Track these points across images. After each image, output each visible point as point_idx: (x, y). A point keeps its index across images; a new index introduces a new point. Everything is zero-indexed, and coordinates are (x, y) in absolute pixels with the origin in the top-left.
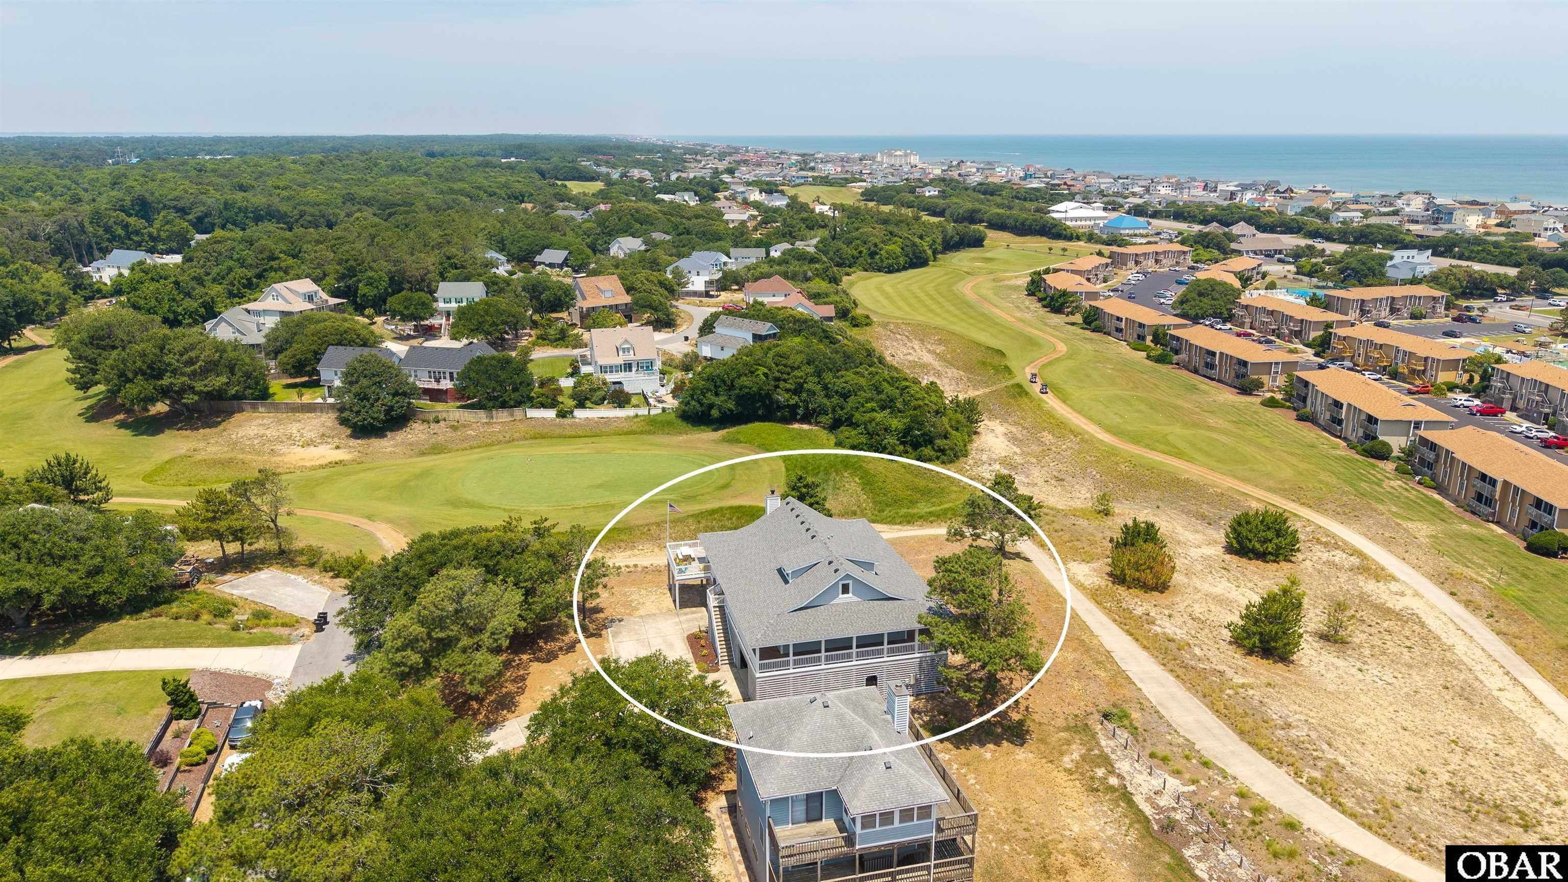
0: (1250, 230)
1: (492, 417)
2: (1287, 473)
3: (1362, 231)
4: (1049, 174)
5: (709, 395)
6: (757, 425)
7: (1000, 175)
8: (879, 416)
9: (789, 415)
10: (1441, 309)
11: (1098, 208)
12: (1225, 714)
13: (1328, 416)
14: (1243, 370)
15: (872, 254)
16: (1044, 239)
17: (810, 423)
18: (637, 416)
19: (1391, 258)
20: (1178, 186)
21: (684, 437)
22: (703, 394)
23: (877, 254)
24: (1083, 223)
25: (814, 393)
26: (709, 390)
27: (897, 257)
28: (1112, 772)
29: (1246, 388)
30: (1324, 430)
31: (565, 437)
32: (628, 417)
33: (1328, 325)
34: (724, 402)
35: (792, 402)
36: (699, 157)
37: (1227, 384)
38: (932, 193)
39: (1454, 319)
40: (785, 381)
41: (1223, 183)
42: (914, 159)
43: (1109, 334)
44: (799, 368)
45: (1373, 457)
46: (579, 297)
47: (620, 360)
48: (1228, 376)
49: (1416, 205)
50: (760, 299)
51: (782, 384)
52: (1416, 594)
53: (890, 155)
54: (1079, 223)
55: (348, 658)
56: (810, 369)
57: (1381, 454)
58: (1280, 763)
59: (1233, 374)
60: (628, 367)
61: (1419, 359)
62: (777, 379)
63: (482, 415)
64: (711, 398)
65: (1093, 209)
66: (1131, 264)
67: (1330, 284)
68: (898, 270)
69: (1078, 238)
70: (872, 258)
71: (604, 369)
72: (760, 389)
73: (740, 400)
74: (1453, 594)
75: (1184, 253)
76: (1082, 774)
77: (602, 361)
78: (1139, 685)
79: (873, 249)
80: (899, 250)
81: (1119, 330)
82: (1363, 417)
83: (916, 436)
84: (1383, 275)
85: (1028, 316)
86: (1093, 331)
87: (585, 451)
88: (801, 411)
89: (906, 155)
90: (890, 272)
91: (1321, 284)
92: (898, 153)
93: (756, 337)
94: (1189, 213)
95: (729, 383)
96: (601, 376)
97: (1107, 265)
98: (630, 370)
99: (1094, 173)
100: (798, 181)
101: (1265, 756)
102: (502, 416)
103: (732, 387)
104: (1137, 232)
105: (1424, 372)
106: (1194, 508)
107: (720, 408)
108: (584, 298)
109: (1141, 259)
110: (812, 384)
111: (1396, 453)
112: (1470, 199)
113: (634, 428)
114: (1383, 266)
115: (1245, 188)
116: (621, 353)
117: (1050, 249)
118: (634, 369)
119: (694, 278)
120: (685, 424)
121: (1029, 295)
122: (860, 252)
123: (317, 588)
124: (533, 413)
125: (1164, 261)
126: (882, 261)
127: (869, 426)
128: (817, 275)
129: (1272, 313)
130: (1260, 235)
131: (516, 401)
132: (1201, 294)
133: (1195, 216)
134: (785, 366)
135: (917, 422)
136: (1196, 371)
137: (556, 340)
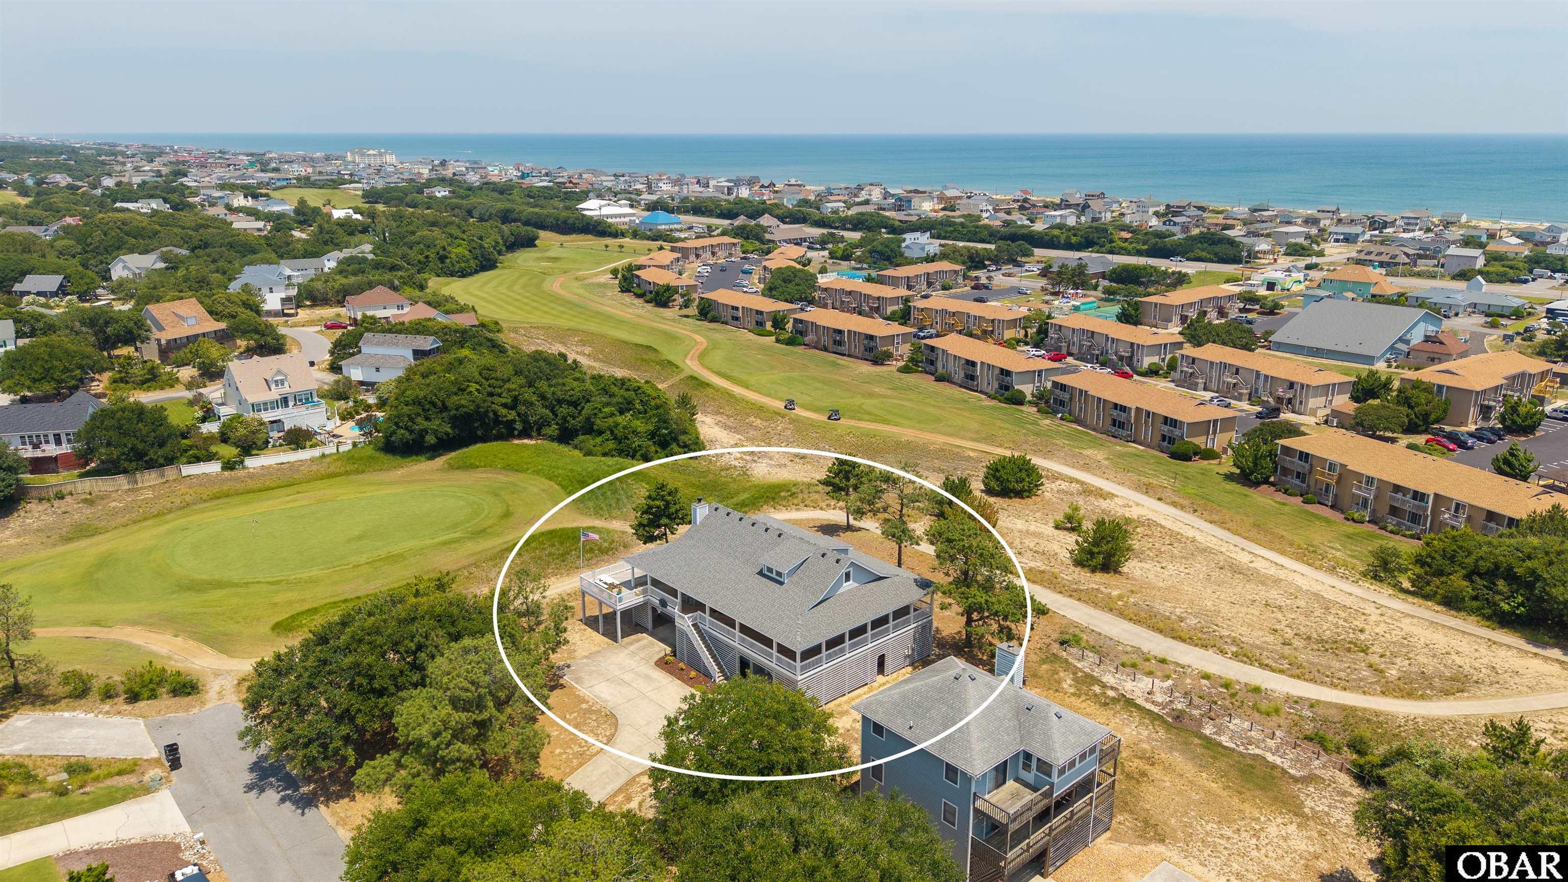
0: (774, 222)
1: (136, 482)
2: (974, 426)
3: (858, 219)
4: (543, 172)
5: (419, 420)
6: (479, 446)
7: (495, 173)
8: (621, 420)
9: (507, 432)
10: (960, 280)
11: (625, 205)
12: (1137, 621)
13: (962, 375)
14: (872, 344)
15: (442, 259)
16: (590, 236)
17: (530, 437)
18: (323, 456)
19: (904, 240)
20: (676, 182)
21: (400, 472)
22: (411, 420)
23: (446, 257)
24: (623, 219)
25: (532, 404)
26: (418, 415)
27: (468, 261)
28: (1104, 686)
29: (879, 359)
30: (961, 386)
31: (254, 491)
32: (312, 460)
33: (907, 300)
34: (439, 426)
35: (510, 417)
36: (120, 158)
37: (857, 358)
38: (443, 193)
39: (973, 288)
40: (500, 395)
41: (713, 178)
42: (391, 159)
43: (726, 323)
44: (509, 380)
45: (1014, 404)
46: (154, 329)
47: (275, 394)
48: (859, 351)
49: (876, 195)
50: (369, 313)
51: (496, 399)
52: (1138, 504)
53: (363, 155)
54: (618, 220)
55: (249, 788)
56: (522, 381)
57: (1018, 400)
58: (1205, 647)
59: (862, 349)
60: (285, 401)
61: (987, 321)
62: (491, 394)
63: (122, 481)
64: (422, 423)
65: (620, 206)
66: (692, 257)
67: (865, 266)
68: (471, 274)
69: (623, 235)
70: (443, 262)
71: (256, 407)
72: (478, 407)
73: (454, 421)
74: (1160, 499)
75: (734, 244)
76: (1086, 694)
77: (252, 398)
78: (1061, 613)
79: (441, 252)
80: (467, 252)
81: (736, 319)
82: (997, 372)
83: (664, 435)
84: (902, 255)
85: (640, 311)
86: (711, 321)
87: (303, 503)
88: (519, 426)
89: (381, 154)
90: (464, 276)
91: (859, 266)
92: (371, 152)
93: (418, 354)
94: (706, 207)
95: (439, 404)
96: (256, 416)
97: (678, 260)
98: (287, 406)
99: (588, 171)
100: (279, 184)
101: (1189, 644)
102: (150, 478)
103: (445, 408)
104: (672, 227)
105: (992, 332)
106: (928, 464)
107: (435, 432)
108: (161, 328)
109: (701, 252)
110: (528, 395)
111: (1029, 398)
112: (913, 188)
113: (332, 468)
114: (899, 247)
115: (738, 183)
116: (273, 386)
117: (607, 246)
118: (291, 404)
119: (268, 296)
120: (391, 457)
121: (622, 291)
122: (427, 257)
123: (116, 719)
124: (189, 470)
125: (719, 253)
126: (453, 265)
127: (616, 432)
128: (404, 283)
129: (850, 293)
130: (782, 226)
131: (166, 459)
132: (785, 281)
133: (711, 211)
134: (497, 379)
135: (664, 421)
136: (825, 349)
137: (144, 382)
